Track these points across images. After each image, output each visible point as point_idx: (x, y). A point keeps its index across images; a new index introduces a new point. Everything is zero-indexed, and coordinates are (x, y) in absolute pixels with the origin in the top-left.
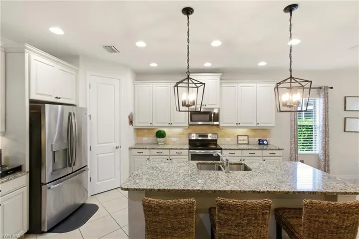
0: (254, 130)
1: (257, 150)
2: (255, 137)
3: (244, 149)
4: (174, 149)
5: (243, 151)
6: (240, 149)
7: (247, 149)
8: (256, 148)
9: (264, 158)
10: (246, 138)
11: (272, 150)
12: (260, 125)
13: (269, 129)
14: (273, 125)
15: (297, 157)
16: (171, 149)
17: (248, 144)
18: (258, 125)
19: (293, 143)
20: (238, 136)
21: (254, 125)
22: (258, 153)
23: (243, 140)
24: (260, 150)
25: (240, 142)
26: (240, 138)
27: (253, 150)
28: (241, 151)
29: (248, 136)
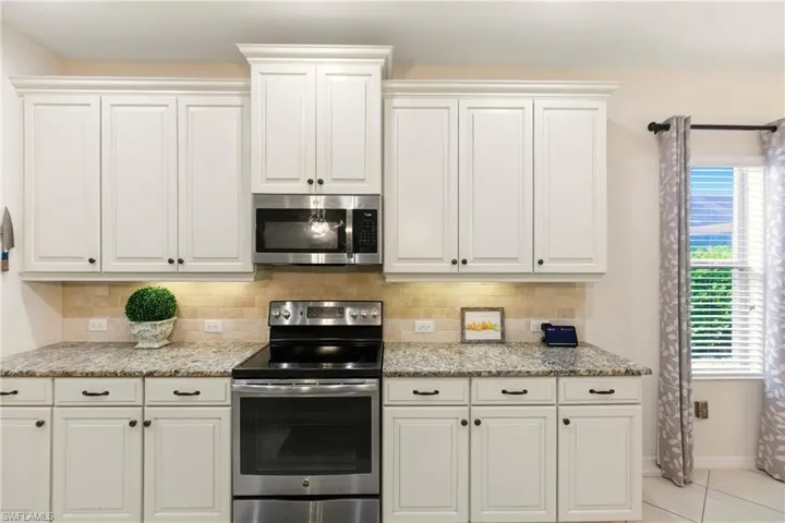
0: (527, 287)
1: (538, 375)
2: (529, 313)
3: (479, 375)
4: (163, 375)
5: (475, 381)
6: (461, 375)
7: (490, 374)
8: (533, 369)
9: (565, 412)
10: (494, 318)
11: (601, 374)
12: (547, 267)
13: (583, 285)
14: (599, 266)
15: (689, 391)
16: (151, 375)
17: (502, 342)
18: (538, 269)
19: (673, 337)
20: (464, 310)
21: (525, 266)
22: (541, 388)
23: (485, 327)
24: (547, 374)
25: (470, 335)
26: (471, 318)
27: (519, 374)
28: (465, 381)
29: (502, 311)
